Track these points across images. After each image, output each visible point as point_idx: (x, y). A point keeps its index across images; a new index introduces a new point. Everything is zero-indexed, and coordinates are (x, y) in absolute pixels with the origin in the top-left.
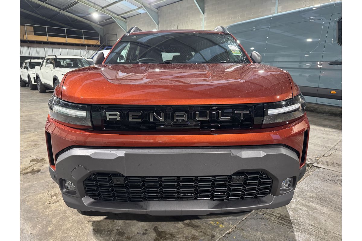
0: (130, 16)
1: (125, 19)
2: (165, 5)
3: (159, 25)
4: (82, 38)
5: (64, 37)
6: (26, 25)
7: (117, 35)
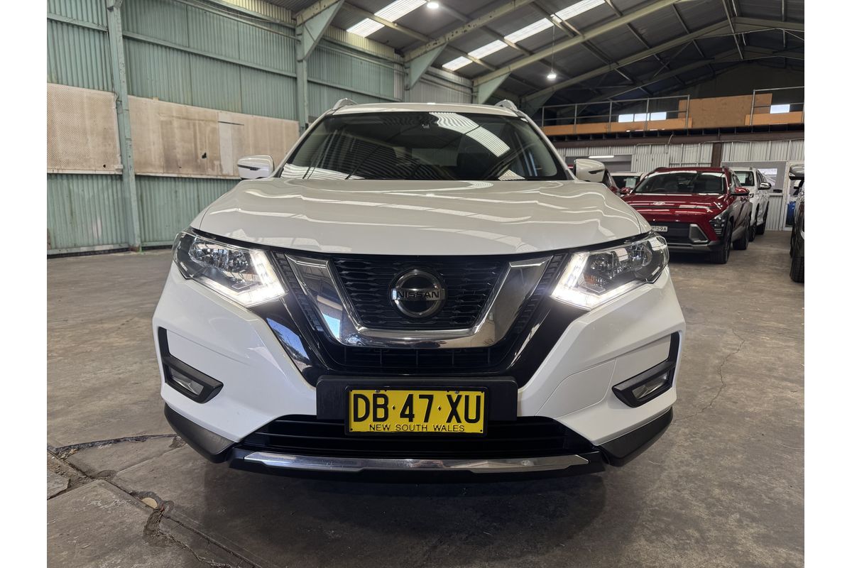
6: (757, 93)
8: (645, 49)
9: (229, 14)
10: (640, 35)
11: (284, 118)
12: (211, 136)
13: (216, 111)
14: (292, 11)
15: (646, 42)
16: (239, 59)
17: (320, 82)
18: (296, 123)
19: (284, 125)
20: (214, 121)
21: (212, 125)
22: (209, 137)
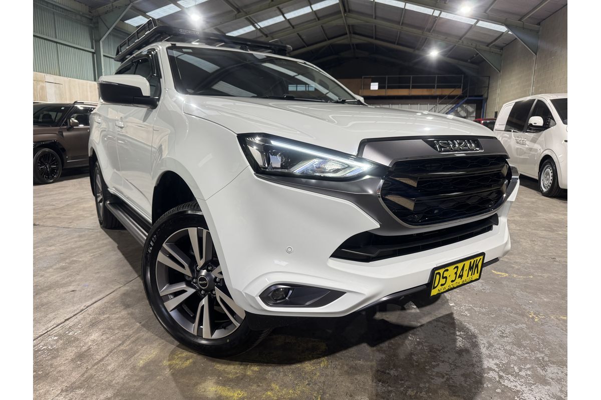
0: (507, 43)
1: (502, 48)
2: (551, 15)
3: (538, 54)
4: (433, 87)
5: (408, 87)
6: (364, 78)
7: (489, 77)
8: (304, 47)
9: (47, 6)
10: (302, 39)
11: (88, 80)
12: (41, 91)
13: (44, 74)
14: (90, 7)
15: (306, 44)
16: (56, 38)
17: (109, 56)
18: (95, 83)
19: (88, 85)
20: (42, 82)
21: (41, 84)
22: (39, 92)
